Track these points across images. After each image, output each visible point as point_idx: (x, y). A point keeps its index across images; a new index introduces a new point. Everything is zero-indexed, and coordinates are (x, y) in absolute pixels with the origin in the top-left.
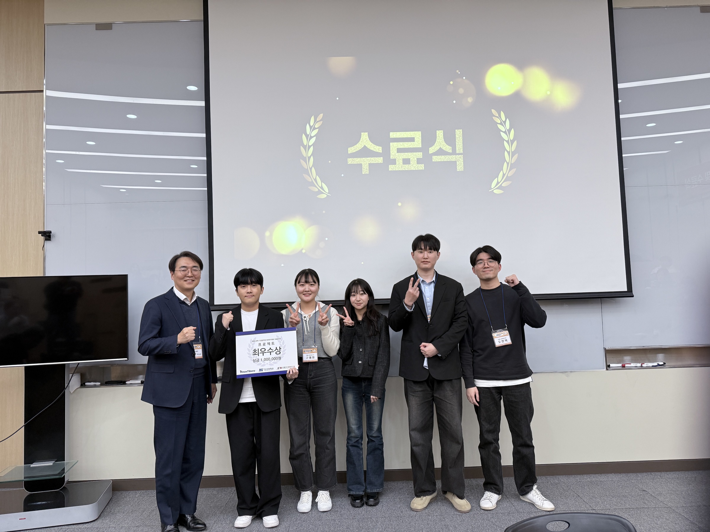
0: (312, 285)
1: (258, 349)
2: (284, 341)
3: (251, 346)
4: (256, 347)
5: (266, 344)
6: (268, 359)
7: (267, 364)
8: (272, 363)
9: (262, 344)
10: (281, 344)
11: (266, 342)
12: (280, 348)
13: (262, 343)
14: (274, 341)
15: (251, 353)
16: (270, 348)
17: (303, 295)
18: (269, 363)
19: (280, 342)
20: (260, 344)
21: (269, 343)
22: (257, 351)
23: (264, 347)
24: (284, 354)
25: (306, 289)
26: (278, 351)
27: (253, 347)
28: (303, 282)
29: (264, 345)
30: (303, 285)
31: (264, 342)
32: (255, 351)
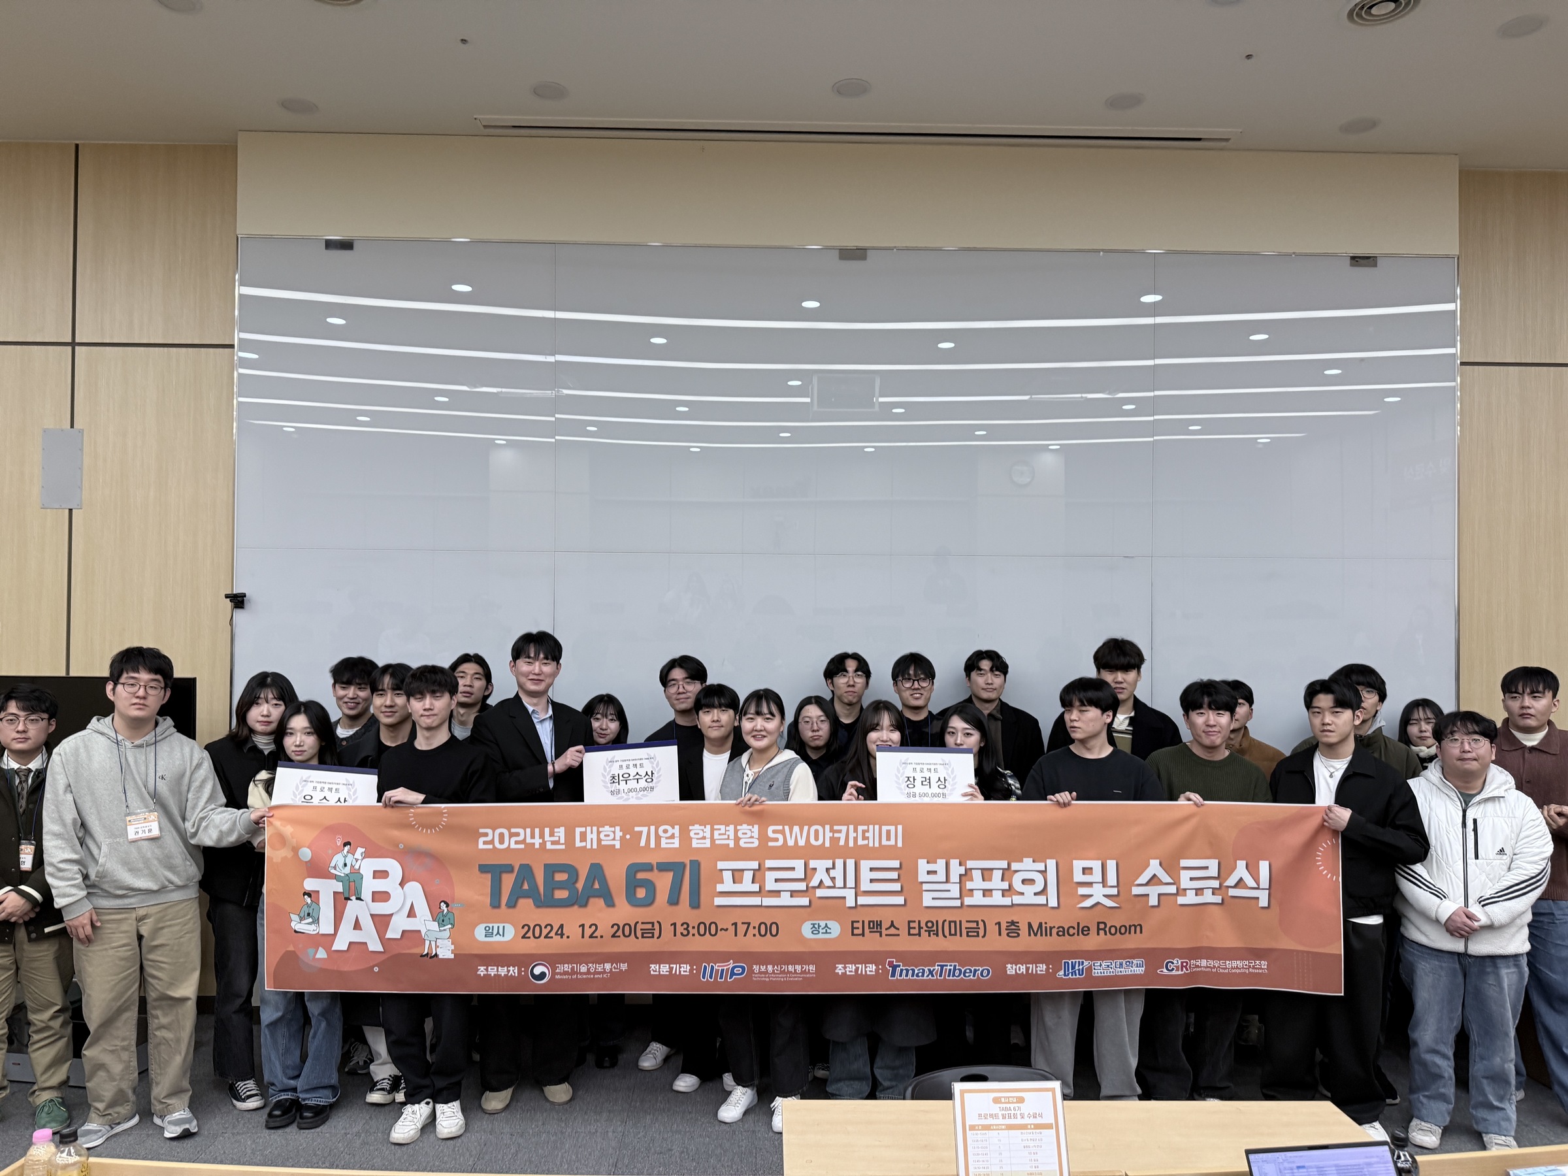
0: (768, 719)
1: (619, 775)
2: (658, 762)
3: (608, 770)
4: (616, 771)
5: (631, 766)
6: (635, 790)
7: (632, 797)
8: (639, 795)
9: (624, 767)
10: (655, 766)
11: (631, 763)
12: (652, 773)
13: (624, 764)
14: (643, 761)
15: (607, 780)
16: (637, 773)
17: (752, 738)
18: (635, 796)
19: (653, 763)
20: (621, 767)
21: (636, 765)
22: (617, 778)
23: (628, 771)
24: (658, 782)
25: (756, 726)
26: (650, 776)
27: (610, 771)
28: (752, 714)
29: (628, 767)
30: (752, 719)
31: (627, 763)
32: (614, 777)
